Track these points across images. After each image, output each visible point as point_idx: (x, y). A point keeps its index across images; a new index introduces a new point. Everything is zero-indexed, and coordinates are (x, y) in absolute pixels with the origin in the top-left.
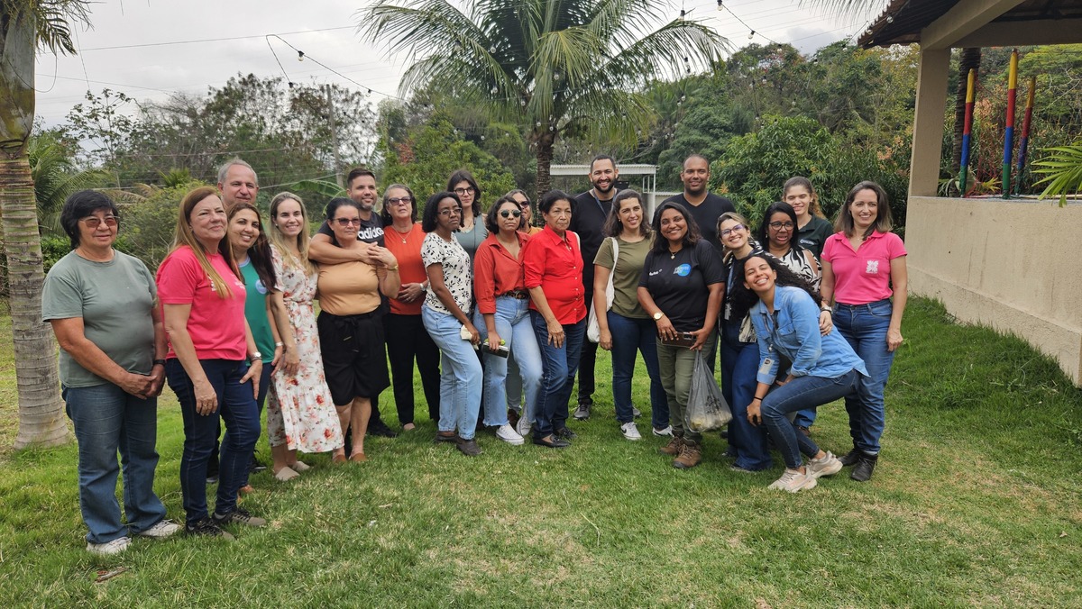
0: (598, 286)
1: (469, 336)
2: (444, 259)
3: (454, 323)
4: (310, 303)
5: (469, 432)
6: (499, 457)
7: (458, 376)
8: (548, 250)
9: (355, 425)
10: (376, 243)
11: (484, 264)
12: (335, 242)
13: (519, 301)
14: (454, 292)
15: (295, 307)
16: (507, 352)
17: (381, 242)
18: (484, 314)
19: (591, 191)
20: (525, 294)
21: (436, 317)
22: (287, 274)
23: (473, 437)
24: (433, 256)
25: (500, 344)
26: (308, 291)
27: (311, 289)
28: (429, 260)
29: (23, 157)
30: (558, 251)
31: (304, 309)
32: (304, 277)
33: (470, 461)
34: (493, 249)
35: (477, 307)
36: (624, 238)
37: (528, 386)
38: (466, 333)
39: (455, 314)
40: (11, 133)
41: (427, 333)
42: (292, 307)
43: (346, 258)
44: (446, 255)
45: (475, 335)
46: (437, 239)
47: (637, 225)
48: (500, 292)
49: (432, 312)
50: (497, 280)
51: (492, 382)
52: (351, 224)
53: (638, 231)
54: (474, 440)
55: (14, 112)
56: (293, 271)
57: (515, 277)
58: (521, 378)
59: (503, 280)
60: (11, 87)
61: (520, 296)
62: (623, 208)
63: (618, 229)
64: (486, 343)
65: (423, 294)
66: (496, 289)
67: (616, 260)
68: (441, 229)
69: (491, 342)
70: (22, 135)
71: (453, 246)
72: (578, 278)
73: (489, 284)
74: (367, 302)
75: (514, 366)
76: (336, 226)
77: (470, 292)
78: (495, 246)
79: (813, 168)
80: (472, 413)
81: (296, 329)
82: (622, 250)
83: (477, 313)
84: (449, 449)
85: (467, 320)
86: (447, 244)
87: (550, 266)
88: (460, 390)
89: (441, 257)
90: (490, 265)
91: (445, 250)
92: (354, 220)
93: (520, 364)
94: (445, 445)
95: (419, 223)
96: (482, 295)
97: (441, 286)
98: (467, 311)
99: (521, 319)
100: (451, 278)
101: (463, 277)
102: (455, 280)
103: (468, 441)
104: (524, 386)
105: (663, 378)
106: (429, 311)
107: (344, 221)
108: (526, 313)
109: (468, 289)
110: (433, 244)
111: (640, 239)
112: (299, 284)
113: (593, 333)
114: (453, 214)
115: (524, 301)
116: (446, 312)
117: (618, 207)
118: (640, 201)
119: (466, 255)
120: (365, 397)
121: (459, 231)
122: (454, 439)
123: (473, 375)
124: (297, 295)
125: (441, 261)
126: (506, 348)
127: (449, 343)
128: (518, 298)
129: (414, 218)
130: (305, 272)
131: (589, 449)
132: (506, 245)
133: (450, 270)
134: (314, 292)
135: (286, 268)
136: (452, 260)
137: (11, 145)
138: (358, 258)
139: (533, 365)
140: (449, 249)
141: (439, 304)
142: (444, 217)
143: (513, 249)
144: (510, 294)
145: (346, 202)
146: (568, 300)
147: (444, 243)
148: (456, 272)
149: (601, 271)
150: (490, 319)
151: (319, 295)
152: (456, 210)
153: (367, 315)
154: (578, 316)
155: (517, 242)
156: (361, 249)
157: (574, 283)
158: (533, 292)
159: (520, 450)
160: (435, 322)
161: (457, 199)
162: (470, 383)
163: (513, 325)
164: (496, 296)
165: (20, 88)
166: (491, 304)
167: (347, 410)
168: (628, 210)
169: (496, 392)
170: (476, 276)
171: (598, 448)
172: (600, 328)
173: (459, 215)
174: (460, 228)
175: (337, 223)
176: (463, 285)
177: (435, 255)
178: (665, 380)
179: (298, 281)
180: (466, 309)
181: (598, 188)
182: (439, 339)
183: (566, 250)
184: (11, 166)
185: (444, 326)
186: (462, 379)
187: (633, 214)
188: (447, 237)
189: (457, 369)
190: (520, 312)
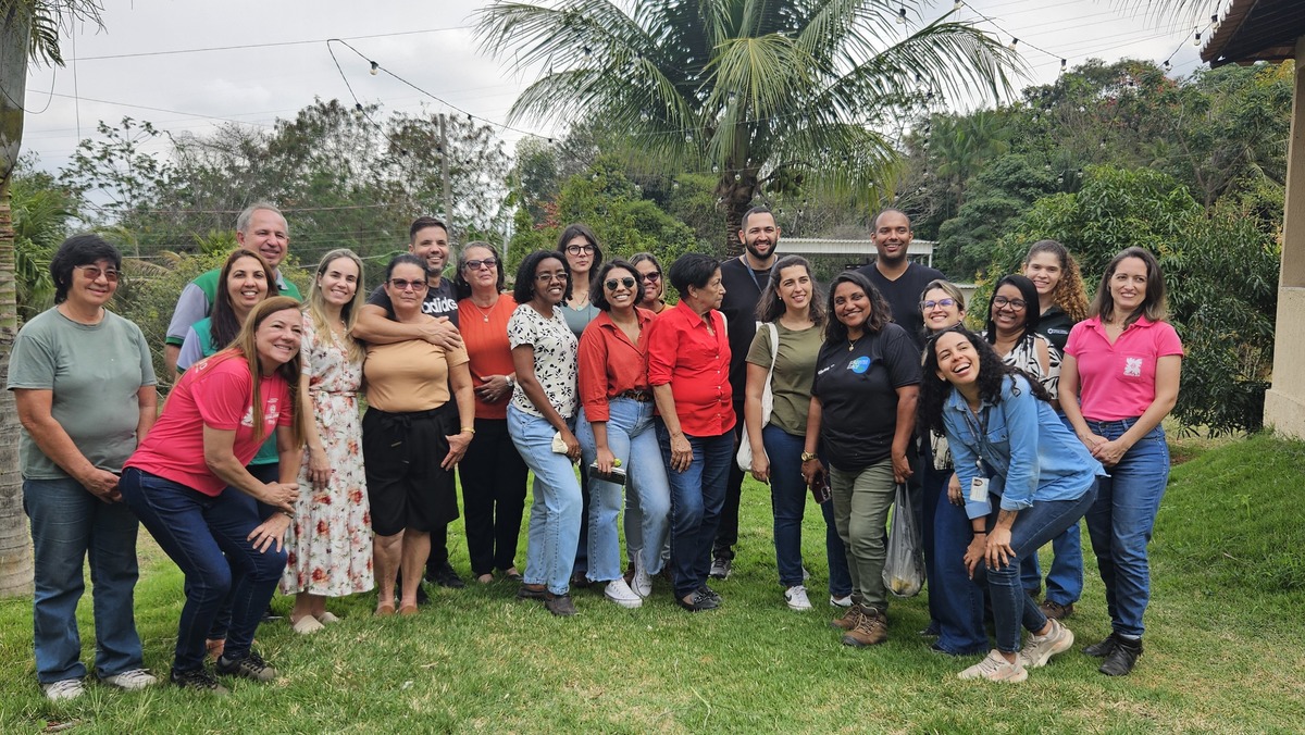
0: (751, 392)
1: (565, 448)
2: (537, 340)
3: (546, 430)
4: (348, 394)
5: (561, 585)
6: (601, 619)
7: (548, 504)
8: (681, 334)
9: (406, 570)
10: (447, 317)
11: (593, 353)
12: (391, 316)
13: (641, 404)
14: (549, 386)
15: (324, 399)
16: (621, 476)
17: (453, 316)
18: (593, 423)
19: (741, 258)
20: (648, 395)
21: (522, 419)
22: (317, 353)
23: (564, 591)
24: (521, 335)
25: (613, 464)
26: (346, 378)
27: (351, 376)
28: (515, 341)
30: (696, 337)
31: (338, 402)
32: (341, 358)
33: (558, 622)
34: (604, 331)
35: (582, 409)
36: (786, 323)
37: (650, 524)
38: (559, 443)
39: (549, 418)
41: (512, 441)
42: (320, 398)
43: (402, 335)
44: (540, 335)
45: (573, 448)
46: (528, 312)
47: (805, 303)
48: (616, 390)
49: (518, 413)
50: (610, 375)
51: (601, 518)
52: (409, 288)
53: (806, 313)
54: (567, 595)
56: (326, 349)
57: (635, 373)
58: (642, 511)
59: (619, 375)
61: (642, 398)
62: (785, 279)
63: (777, 310)
64: (595, 464)
65: (507, 392)
66: (610, 387)
67: (774, 356)
68: (538, 300)
69: (602, 461)
71: (554, 322)
72: (722, 373)
73: (599, 381)
74: (426, 395)
75: (633, 496)
76: (393, 291)
77: (573, 388)
78: (608, 327)
79: (1162, 247)
80: (565, 558)
81: (326, 428)
82: (783, 341)
83: (582, 419)
84: (533, 607)
85: (564, 425)
86: (544, 321)
87: (683, 355)
88: (550, 524)
89: (534, 337)
90: (601, 355)
91: (539, 328)
92: (416, 283)
93: (641, 492)
94: (529, 601)
95: (507, 294)
96: (589, 396)
97: (529, 376)
98: (568, 415)
99: (644, 429)
100: (546, 367)
101: (565, 366)
102: (552, 371)
103: (559, 596)
104: (646, 523)
105: (837, 520)
106: (514, 411)
107: (402, 283)
108: (649, 423)
109: (572, 384)
110: (522, 318)
111: (810, 325)
112: (331, 368)
113: (744, 457)
114: (555, 281)
115: (648, 405)
116: (536, 414)
117: (778, 278)
118: (808, 271)
119: (573, 338)
120: (423, 531)
121: (565, 305)
122: (542, 596)
123: (567, 504)
124: (328, 382)
125: (532, 342)
126: (622, 471)
127: (538, 457)
128: (640, 400)
129: (500, 286)
130: (343, 353)
131: (727, 616)
132: (622, 327)
133: (545, 356)
134: (357, 380)
135: (317, 343)
136: (548, 343)
138: (421, 334)
139: (657, 496)
140: (545, 326)
141: (527, 402)
142: (543, 284)
143: (631, 331)
144: (629, 394)
145: (408, 259)
146: (707, 403)
147: (539, 318)
148: (554, 360)
149: (755, 371)
150: (601, 428)
151: (365, 386)
152: (561, 276)
153: (427, 414)
154: (724, 425)
155: (635, 323)
156: (425, 324)
157: (716, 381)
158: (659, 391)
159: (633, 614)
160: (520, 426)
161: (564, 262)
162: (562, 514)
163: (631, 438)
164: (609, 397)
166: (602, 408)
167: (396, 543)
168: (792, 281)
169: (606, 533)
170: (582, 371)
171: (741, 616)
172: (753, 451)
173: (565, 281)
174: (567, 301)
175: (392, 285)
176: (565, 378)
177: (523, 334)
178: (840, 524)
179: (333, 363)
180: (566, 412)
181: (754, 252)
182: (525, 450)
183: (707, 335)
185: (532, 432)
186: (553, 509)
187: (799, 286)
188: (546, 311)
189: (548, 494)
190: (642, 420)
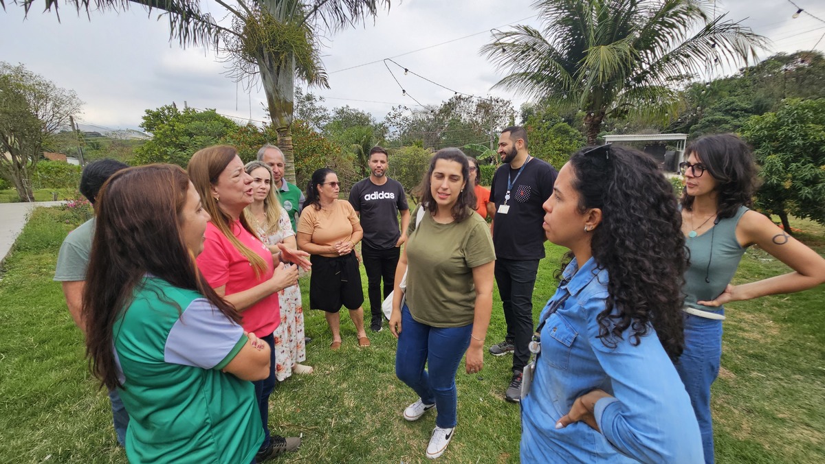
29: (288, 136)
40: (282, 125)
55: (283, 114)
60: (282, 102)
70: (287, 125)
137: (282, 130)
165: (286, 102)
184: (282, 140)
